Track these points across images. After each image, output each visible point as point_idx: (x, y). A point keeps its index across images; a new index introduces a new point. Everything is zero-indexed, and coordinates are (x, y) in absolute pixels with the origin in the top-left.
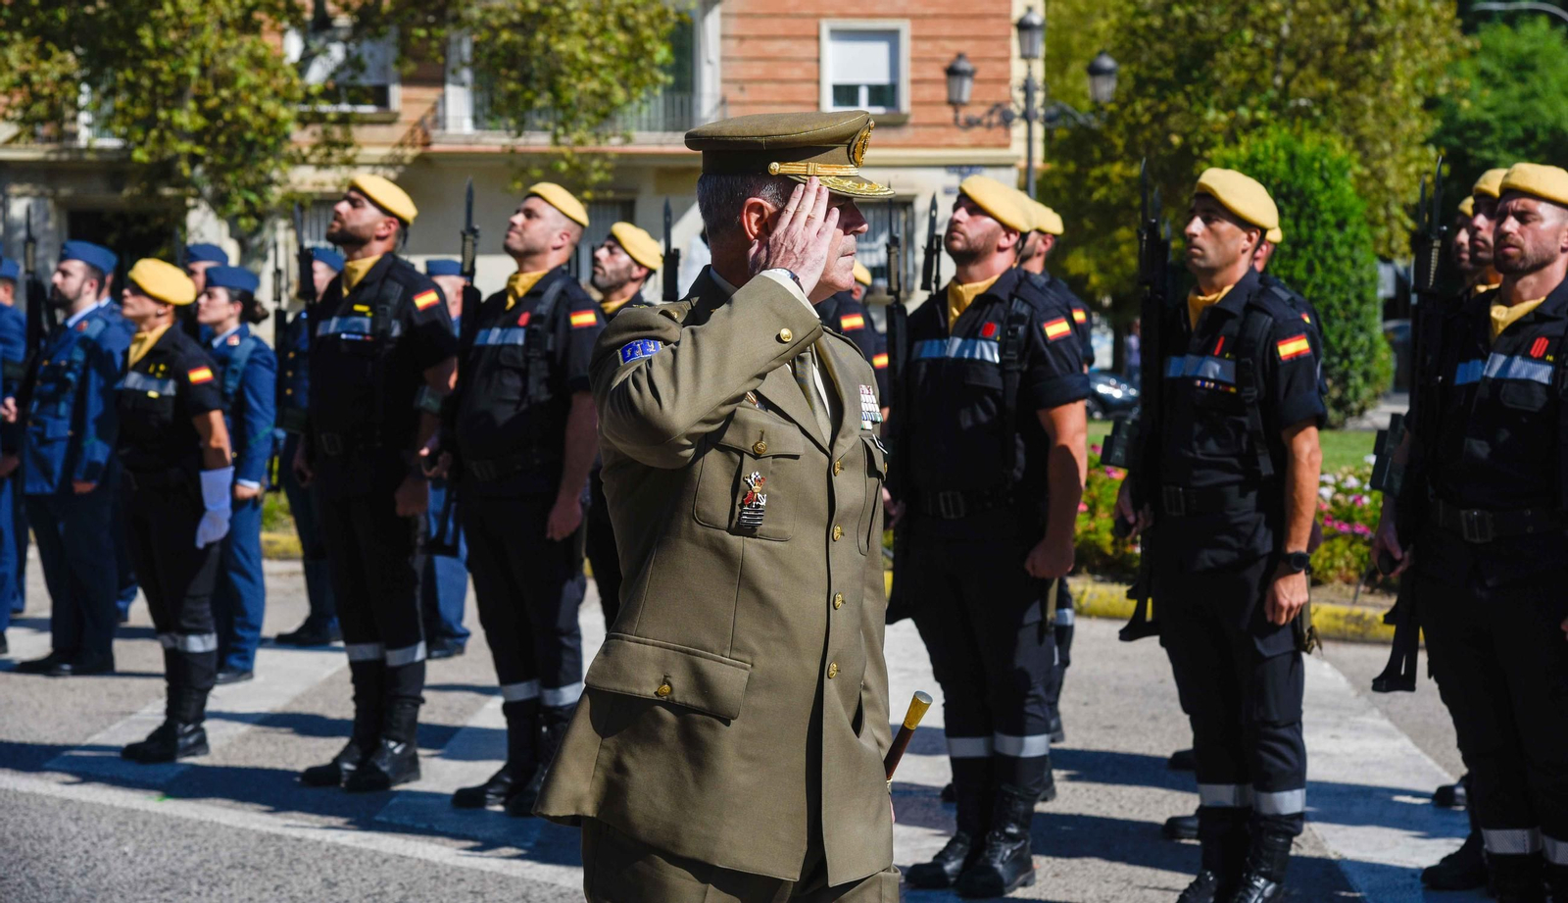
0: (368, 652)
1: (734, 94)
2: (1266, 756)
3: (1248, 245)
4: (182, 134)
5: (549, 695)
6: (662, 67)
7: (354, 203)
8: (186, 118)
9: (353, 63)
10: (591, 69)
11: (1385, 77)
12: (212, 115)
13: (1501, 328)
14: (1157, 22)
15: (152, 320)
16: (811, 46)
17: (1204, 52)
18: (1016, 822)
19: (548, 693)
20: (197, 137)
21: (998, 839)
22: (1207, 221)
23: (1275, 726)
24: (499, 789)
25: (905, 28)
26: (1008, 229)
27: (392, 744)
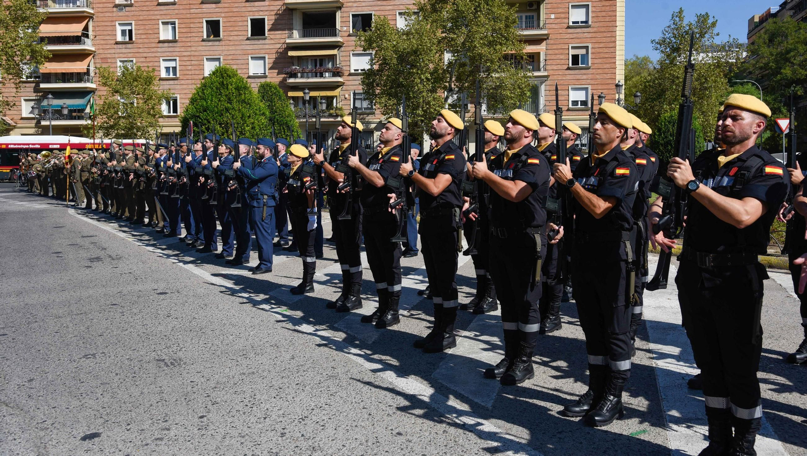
0: (347, 267)
1: (548, 103)
2: (615, 347)
3: (620, 134)
4: (419, 115)
5: (390, 288)
6: (529, 97)
7: (343, 127)
8: (420, 112)
9: (459, 99)
10: (511, 98)
11: (710, 97)
12: (425, 111)
13: (722, 165)
14: (651, 84)
15: (296, 162)
16: (567, 92)
17: (663, 91)
18: (526, 355)
19: (390, 287)
20: (422, 116)
21: (519, 362)
22: (603, 124)
23: (617, 334)
24: (376, 317)
25: (590, 87)
26: (529, 130)
27: (352, 297)
